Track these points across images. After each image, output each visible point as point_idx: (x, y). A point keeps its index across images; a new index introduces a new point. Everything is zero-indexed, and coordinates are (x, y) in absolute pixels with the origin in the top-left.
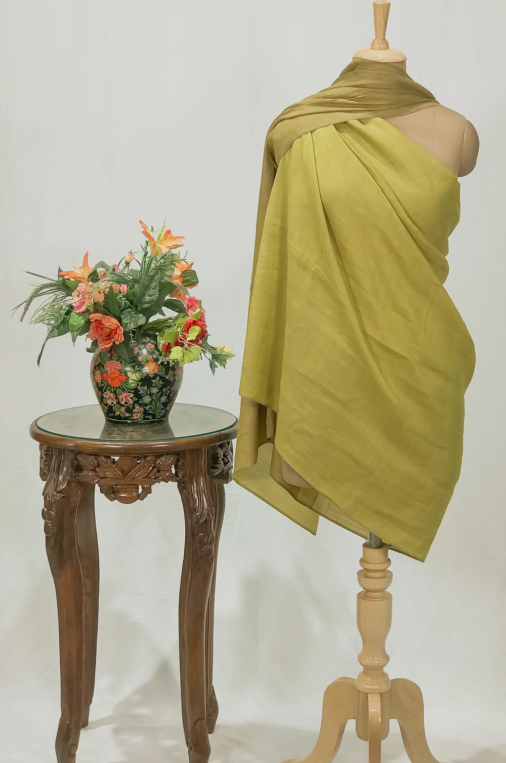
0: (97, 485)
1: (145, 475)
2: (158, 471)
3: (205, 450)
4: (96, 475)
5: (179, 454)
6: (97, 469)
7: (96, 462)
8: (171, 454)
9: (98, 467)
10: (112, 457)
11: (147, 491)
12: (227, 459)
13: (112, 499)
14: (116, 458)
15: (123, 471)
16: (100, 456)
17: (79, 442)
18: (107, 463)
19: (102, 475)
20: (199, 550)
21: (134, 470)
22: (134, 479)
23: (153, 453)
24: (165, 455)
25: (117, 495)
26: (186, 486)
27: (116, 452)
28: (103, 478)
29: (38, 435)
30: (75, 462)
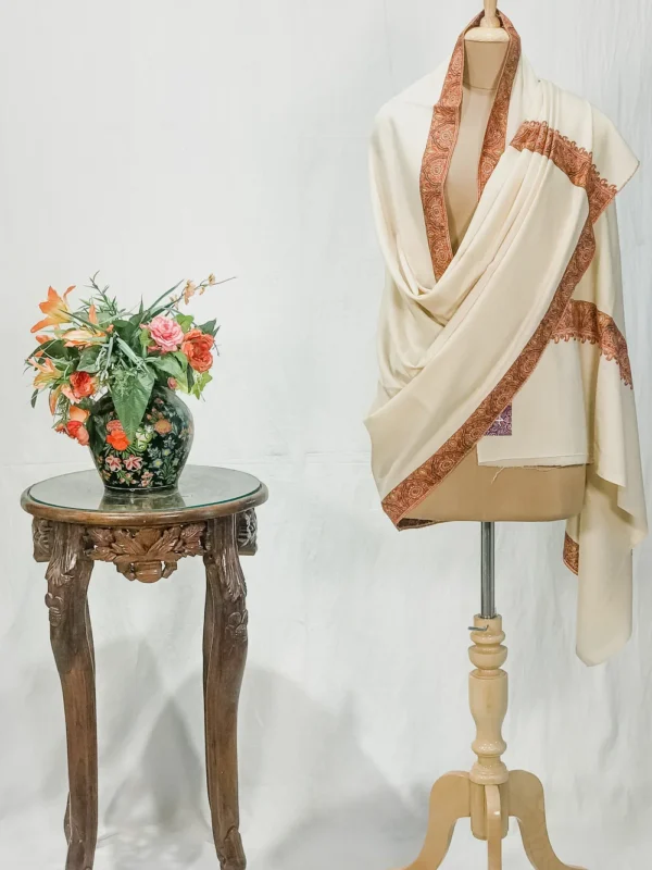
2: (184, 544)
3: (234, 518)
4: (111, 552)
5: (205, 523)
6: (113, 545)
7: (111, 537)
8: (196, 523)
9: (115, 541)
11: (172, 567)
13: (131, 579)
15: (144, 546)
16: (116, 529)
18: (125, 537)
19: (118, 552)
20: (232, 632)
21: (157, 543)
22: (156, 554)
23: (177, 523)
24: (191, 526)
25: (136, 573)
26: (214, 561)
28: (118, 555)
30: (85, 538)
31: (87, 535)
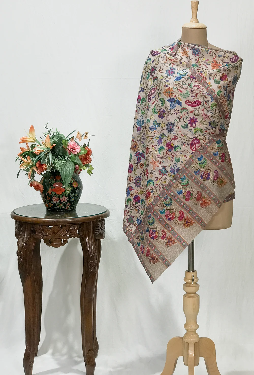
0: (42, 239)
1: (64, 234)
2: (71, 232)
3: (92, 223)
4: (42, 234)
5: (80, 224)
6: (42, 232)
7: (42, 228)
8: (77, 224)
9: (43, 230)
10: (49, 226)
11: (66, 242)
12: (102, 227)
13: (49, 246)
14: (51, 227)
15: (54, 233)
16: (44, 225)
17: (34, 219)
18: (47, 229)
19: (45, 235)
20: (90, 269)
21: (59, 232)
22: (59, 236)
23: (69, 224)
24: (74, 225)
25: (51, 243)
26: (84, 240)
27: (51, 223)
28: (45, 236)
29: (14, 216)
30: (32, 229)
31: (33, 227)
